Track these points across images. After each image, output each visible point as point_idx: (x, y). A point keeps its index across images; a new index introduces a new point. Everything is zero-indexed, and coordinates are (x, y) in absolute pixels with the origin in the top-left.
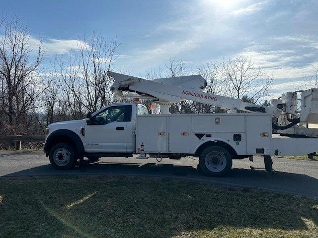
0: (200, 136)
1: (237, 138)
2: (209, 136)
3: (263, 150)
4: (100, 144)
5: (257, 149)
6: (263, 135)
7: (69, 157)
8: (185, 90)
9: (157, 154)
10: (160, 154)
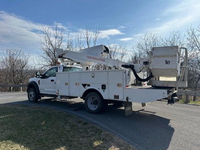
0: (84, 85)
1: (104, 87)
2: (89, 85)
3: (118, 96)
4: (45, 89)
5: (115, 96)
6: (118, 85)
7: (34, 96)
8: (89, 55)
9: (64, 96)
10: (66, 96)
